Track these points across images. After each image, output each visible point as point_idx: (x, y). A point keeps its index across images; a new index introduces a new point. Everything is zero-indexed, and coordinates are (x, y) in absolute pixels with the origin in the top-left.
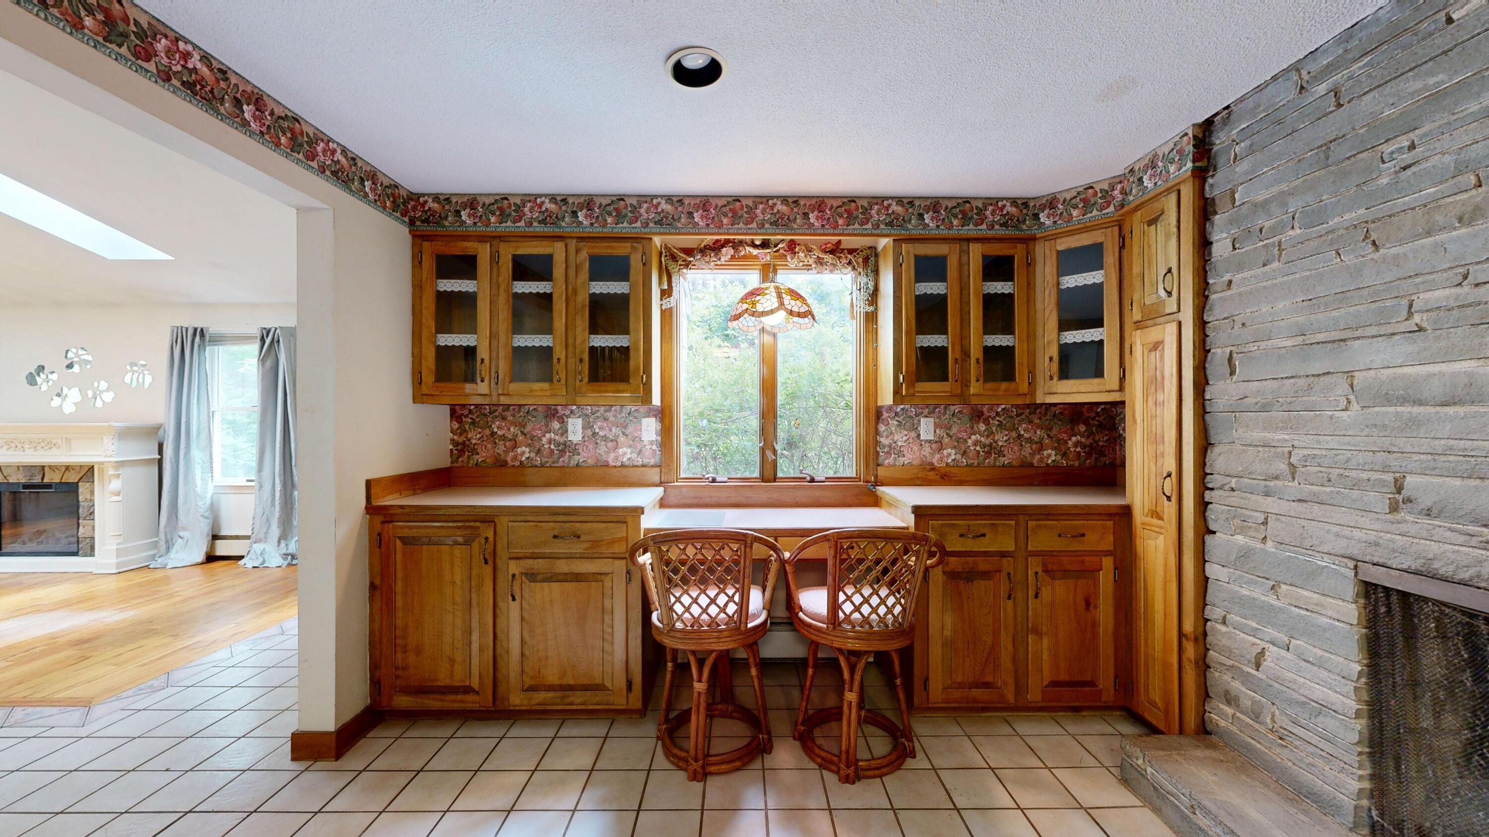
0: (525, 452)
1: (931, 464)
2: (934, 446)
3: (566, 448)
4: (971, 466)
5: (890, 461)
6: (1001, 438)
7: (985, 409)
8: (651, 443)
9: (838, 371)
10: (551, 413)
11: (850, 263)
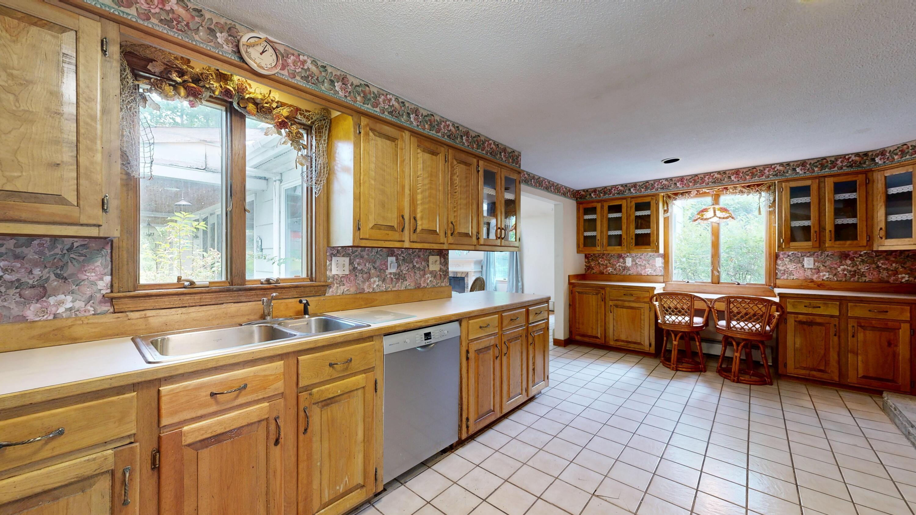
0: (610, 270)
1: (813, 279)
2: (813, 271)
3: (625, 268)
4: (841, 281)
5: (785, 277)
6: (863, 268)
7: (851, 253)
8: (660, 267)
9: (755, 237)
10: (620, 256)
11: (758, 191)
